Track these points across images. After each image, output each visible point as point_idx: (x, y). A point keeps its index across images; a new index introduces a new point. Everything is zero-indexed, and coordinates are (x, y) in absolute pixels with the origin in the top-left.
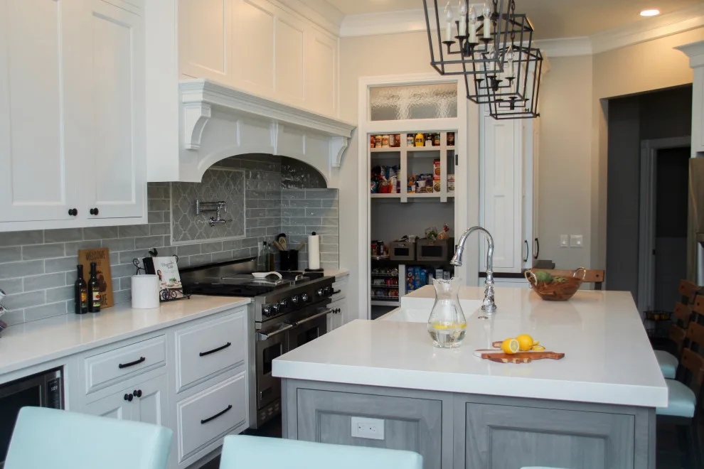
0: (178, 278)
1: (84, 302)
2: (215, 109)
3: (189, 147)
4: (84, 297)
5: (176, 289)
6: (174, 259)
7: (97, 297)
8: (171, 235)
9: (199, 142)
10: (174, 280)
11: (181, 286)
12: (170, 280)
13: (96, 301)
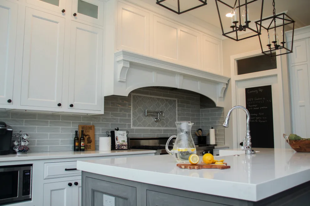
0: (126, 141)
1: (77, 146)
2: (132, 64)
3: (119, 80)
4: (77, 144)
5: (124, 145)
6: (125, 132)
7: (83, 144)
8: (132, 124)
9: (125, 79)
10: (124, 141)
11: (127, 144)
12: (122, 141)
13: (82, 146)
